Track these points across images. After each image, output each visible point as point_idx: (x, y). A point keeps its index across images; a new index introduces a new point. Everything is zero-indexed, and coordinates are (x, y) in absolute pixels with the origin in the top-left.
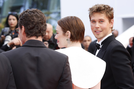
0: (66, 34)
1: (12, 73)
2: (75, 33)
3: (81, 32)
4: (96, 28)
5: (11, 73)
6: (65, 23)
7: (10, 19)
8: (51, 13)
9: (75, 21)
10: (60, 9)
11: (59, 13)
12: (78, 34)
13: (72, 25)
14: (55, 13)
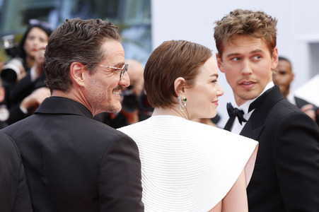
1: (24, 182)
4: (244, 74)
5: (20, 181)
7: (33, 38)
8: (128, 27)
10: (150, 16)
11: (149, 27)
14: (138, 26)
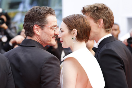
0: (72, 32)
2: (82, 31)
3: (87, 31)
6: (71, 21)
9: (82, 19)
12: (85, 33)
13: (79, 23)
